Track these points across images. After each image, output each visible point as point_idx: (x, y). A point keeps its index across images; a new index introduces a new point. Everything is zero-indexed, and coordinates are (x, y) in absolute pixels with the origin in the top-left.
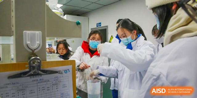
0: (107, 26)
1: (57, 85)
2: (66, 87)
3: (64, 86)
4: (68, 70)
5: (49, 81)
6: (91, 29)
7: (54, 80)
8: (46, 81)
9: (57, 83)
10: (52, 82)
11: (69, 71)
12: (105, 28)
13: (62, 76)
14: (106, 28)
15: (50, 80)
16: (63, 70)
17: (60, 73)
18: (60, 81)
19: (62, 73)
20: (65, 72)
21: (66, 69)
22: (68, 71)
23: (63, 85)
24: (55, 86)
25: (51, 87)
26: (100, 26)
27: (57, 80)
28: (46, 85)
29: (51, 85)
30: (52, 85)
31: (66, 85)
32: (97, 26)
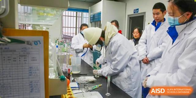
0: (145, 13)
1: (25, 57)
2: (36, 60)
3: (34, 59)
4: (39, 41)
5: (15, 51)
6: (128, 15)
7: (22, 51)
8: (12, 51)
9: (25, 55)
10: (20, 53)
11: (40, 43)
12: (142, 14)
13: (32, 48)
14: (144, 14)
15: (17, 50)
16: (32, 41)
17: (29, 44)
18: (29, 53)
19: (31, 44)
20: (35, 44)
21: (37, 40)
22: (38, 43)
23: (32, 58)
24: (23, 57)
25: (18, 58)
26: (138, 12)
27: (25, 51)
28: (11, 54)
29: (18, 55)
30: (20, 56)
31: (36, 58)
32: (134, 13)
